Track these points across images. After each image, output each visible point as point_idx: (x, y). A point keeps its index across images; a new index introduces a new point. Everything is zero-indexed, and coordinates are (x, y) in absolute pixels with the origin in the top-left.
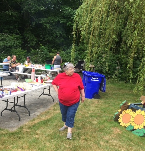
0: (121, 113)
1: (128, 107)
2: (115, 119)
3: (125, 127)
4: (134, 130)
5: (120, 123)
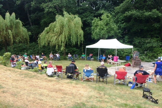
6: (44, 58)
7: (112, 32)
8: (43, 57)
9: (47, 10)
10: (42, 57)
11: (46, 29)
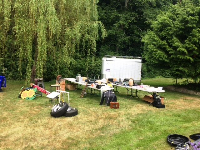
0: (22, 93)
1: (25, 90)
2: (19, 97)
3: (25, 99)
4: (29, 98)
5: (22, 98)
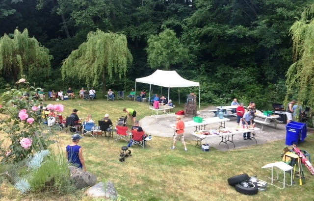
6: (71, 95)
7: (176, 59)
8: (69, 94)
9: (79, 21)
10: (67, 95)
11: (73, 52)
